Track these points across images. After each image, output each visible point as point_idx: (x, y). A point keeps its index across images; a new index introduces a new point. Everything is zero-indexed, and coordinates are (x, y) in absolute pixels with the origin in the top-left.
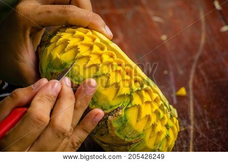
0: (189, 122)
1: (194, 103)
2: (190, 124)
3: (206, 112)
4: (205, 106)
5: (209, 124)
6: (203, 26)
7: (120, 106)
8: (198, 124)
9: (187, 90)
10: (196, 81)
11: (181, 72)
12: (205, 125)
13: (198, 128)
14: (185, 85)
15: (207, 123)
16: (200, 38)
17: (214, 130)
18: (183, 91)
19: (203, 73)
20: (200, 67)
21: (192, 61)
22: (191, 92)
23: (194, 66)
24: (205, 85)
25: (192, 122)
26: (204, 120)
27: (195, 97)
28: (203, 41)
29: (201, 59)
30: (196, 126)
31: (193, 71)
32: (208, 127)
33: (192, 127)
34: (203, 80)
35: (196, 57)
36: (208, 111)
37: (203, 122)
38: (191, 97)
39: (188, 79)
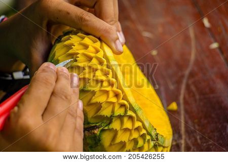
0: (180, 137)
1: (185, 118)
2: (181, 139)
3: (197, 127)
4: (196, 121)
5: (201, 139)
6: (193, 43)
7: (98, 125)
8: (190, 139)
9: (178, 105)
10: (187, 96)
11: (172, 87)
12: (196, 140)
13: (189, 142)
14: (176, 100)
15: (198, 137)
16: (190, 54)
17: (205, 144)
18: (174, 106)
19: (193, 88)
20: (190, 82)
21: (183, 76)
22: (182, 107)
23: (184, 81)
24: (195, 101)
25: (184, 137)
26: (195, 134)
27: (186, 111)
28: (193, 57)
29: (192, 75)
30: (187, 140)
31: (183, 87)
32: (199, 141)
33: (183, 142)
34: (194, 96)
35: (187, 72)
36: (199, 125)
37: (194, 137)
38: (182, 112)
39: (179, 94)
